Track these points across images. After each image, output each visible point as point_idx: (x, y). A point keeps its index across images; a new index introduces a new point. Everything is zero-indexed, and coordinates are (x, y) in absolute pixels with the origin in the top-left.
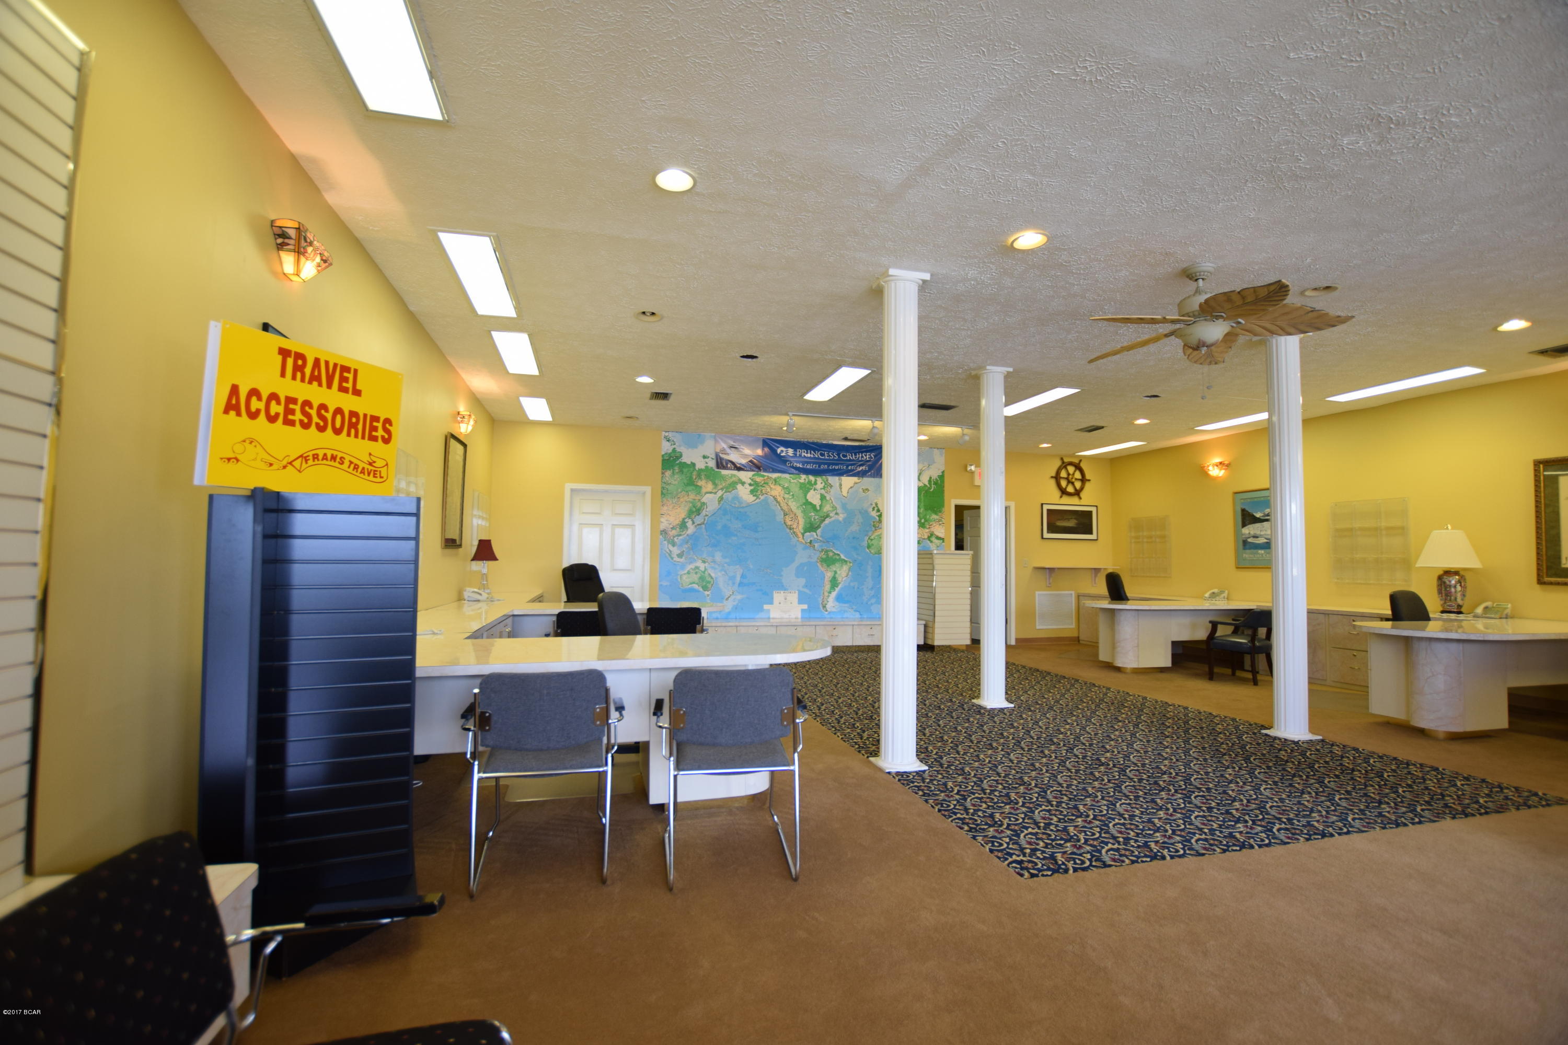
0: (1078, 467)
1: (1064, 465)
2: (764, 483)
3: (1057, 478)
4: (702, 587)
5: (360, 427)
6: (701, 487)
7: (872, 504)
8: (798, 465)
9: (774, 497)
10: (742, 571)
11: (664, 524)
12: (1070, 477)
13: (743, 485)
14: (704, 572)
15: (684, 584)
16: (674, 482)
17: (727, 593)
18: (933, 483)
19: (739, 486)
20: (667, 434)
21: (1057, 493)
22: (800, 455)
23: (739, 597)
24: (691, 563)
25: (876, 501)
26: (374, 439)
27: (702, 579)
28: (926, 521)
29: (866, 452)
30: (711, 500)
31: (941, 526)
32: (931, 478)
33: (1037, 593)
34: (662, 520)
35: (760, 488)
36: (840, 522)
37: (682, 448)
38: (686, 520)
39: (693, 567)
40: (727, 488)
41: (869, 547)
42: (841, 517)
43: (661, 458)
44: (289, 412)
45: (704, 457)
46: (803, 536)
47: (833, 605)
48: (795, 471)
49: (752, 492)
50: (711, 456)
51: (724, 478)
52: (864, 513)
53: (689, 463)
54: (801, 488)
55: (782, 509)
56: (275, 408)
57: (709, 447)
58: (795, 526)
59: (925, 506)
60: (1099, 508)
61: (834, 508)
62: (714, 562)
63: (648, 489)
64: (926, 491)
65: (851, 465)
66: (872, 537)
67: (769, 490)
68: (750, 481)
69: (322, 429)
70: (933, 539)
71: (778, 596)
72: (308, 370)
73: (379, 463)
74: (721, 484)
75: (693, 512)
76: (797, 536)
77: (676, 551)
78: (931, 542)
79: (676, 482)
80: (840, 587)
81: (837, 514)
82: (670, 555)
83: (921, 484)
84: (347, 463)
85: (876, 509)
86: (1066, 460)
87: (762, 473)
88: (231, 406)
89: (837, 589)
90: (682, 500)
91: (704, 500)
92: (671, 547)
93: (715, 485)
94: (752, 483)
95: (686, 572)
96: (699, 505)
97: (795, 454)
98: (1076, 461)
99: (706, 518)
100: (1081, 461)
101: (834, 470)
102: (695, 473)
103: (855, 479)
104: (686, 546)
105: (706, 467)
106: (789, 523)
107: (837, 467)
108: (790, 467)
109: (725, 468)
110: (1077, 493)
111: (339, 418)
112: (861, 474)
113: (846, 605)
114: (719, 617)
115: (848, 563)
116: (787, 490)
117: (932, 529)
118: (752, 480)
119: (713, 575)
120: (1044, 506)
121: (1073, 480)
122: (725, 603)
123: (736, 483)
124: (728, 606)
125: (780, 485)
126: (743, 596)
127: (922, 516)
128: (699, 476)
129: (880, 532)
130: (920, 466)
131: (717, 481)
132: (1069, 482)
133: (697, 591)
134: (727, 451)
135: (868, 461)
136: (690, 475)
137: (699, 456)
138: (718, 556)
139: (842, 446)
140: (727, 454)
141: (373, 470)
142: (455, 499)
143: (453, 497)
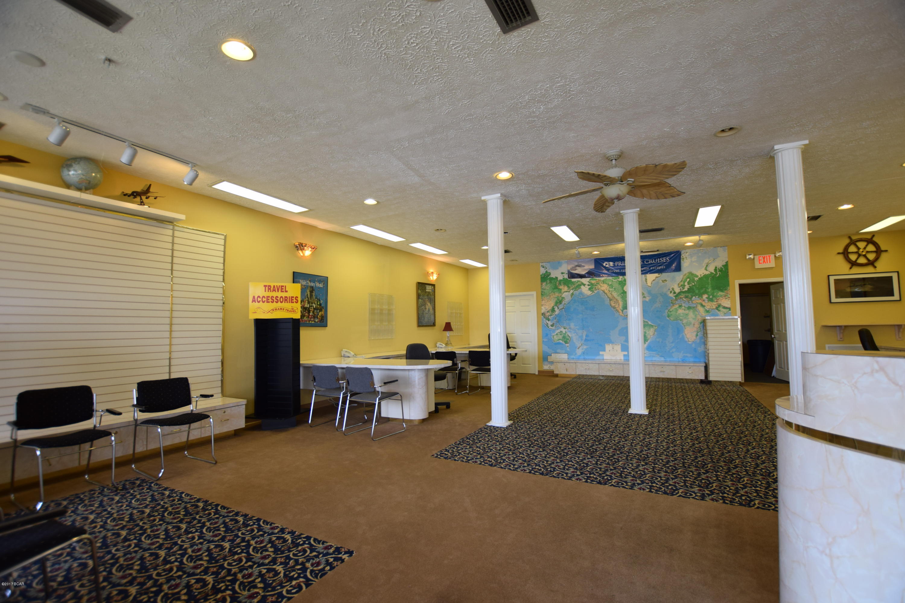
0: (870, 241)
1: (853, 242)
2: (597, 284)
3: (845, 253)
4: (565, 342)
5: (288, 300)
6: (561, 289)
7: (669, 289)
8: (617, 271)
9: (603, 291)
10: (586, 333)
11: (543, 310)
12: (861, 250)
13: (584, 286)
14: (565, 334)
15: (555, 341)
16: (547, 288)
17: (578, 344)
18: (718, 270)
19: (582, 287)
20: (542, 264)
21: (847, 266)
22: (618, 265)
23: (585, 347)
24: (558, 329)
25: (672, 287)
26: (293, 302)
27: (564, 337)
28: (713, 296)
29: (663, 257)
30: (567, 295)
31: (727, 300)
32: (716, 267)
34: (542, 308)
35: (594, 287)
36: (647, 302)
37: (551, 270)
38: (554, 307)
39: (559, 331)
40: (575, 288)
41: (669, 316)
42: (648, 299)
43: (540, 277)
44: (268, 299)
45: (562, 273)
46: (623, 312)
48: (614, 275)
49: (590, 289)
50: (565, 272)
51: (573, 283)
52: (664, 295)
53: (554, 277)
54: (619, 284)
55: (608, 297)
56: (264, 299)
57: (565, 268)
58: (617, 307)
59: (712, 287)
60: (900, 273)
62: (570, 328)
63: (534, 293)
64: (713, 277)
65: (653, 266)
66: (671, 310)
68: (588, 283)
69: (277, 302)
70: (721, 309)
71: (608, 347)
72: (272, 289)
73: (295, 309)
74: (572, 287)
75: (558, 303)
76: (618, 311)
77: (550, 323)
78: (719, 311)
80: (649, 341)
82: (547, 326)
83: (707, 273)
84: (285, 310)
85: (673, 292)
86: (854, 238)
87: (595, 278)
88: (254, 301)
89: (647, 343)
90: (552, 297)
91: (563, 296)
92: (547, 321)
93: (569, 287)
94: (590, 284)
95: (556, 334)
96: (561, 299)
97: (615, 265)
98: (869, 237)
99: (565, 305)
100: (873, 236)
102: (558, 282)
103: (656, 275)
104: (555, 321)
105: (564, 278)
106: (613, 305)
108: (612, 272)
109: (574, 277)
110: (871, 263)
111: (282, 299)
112: (660, 271)
113: (654, 353)
114: (574, 357)
115: (654, 327)
116: (611, 286)
117: (719, 302)
119: (570, 335)
120: (830, 277)
121: (864, 253)
122: (577, 350)
123: (581, 285)
124: (579, 352)
125: (606, 284)
126: (588, 347)
127: (710, 294)
128: (560, 283)
129: (677, 306)
130: (706, 261)
131: (569, 285)
132: (859, 255)
133: (562, 344)
134: (574, 268)
135: (665, 263)
136: (555, 284)
137: (559, 273)
138: (572, 325)
139: (646, 256)
140: (573, 270)
141: (293, 311)
142: (427, 307)
143: (425, 306)
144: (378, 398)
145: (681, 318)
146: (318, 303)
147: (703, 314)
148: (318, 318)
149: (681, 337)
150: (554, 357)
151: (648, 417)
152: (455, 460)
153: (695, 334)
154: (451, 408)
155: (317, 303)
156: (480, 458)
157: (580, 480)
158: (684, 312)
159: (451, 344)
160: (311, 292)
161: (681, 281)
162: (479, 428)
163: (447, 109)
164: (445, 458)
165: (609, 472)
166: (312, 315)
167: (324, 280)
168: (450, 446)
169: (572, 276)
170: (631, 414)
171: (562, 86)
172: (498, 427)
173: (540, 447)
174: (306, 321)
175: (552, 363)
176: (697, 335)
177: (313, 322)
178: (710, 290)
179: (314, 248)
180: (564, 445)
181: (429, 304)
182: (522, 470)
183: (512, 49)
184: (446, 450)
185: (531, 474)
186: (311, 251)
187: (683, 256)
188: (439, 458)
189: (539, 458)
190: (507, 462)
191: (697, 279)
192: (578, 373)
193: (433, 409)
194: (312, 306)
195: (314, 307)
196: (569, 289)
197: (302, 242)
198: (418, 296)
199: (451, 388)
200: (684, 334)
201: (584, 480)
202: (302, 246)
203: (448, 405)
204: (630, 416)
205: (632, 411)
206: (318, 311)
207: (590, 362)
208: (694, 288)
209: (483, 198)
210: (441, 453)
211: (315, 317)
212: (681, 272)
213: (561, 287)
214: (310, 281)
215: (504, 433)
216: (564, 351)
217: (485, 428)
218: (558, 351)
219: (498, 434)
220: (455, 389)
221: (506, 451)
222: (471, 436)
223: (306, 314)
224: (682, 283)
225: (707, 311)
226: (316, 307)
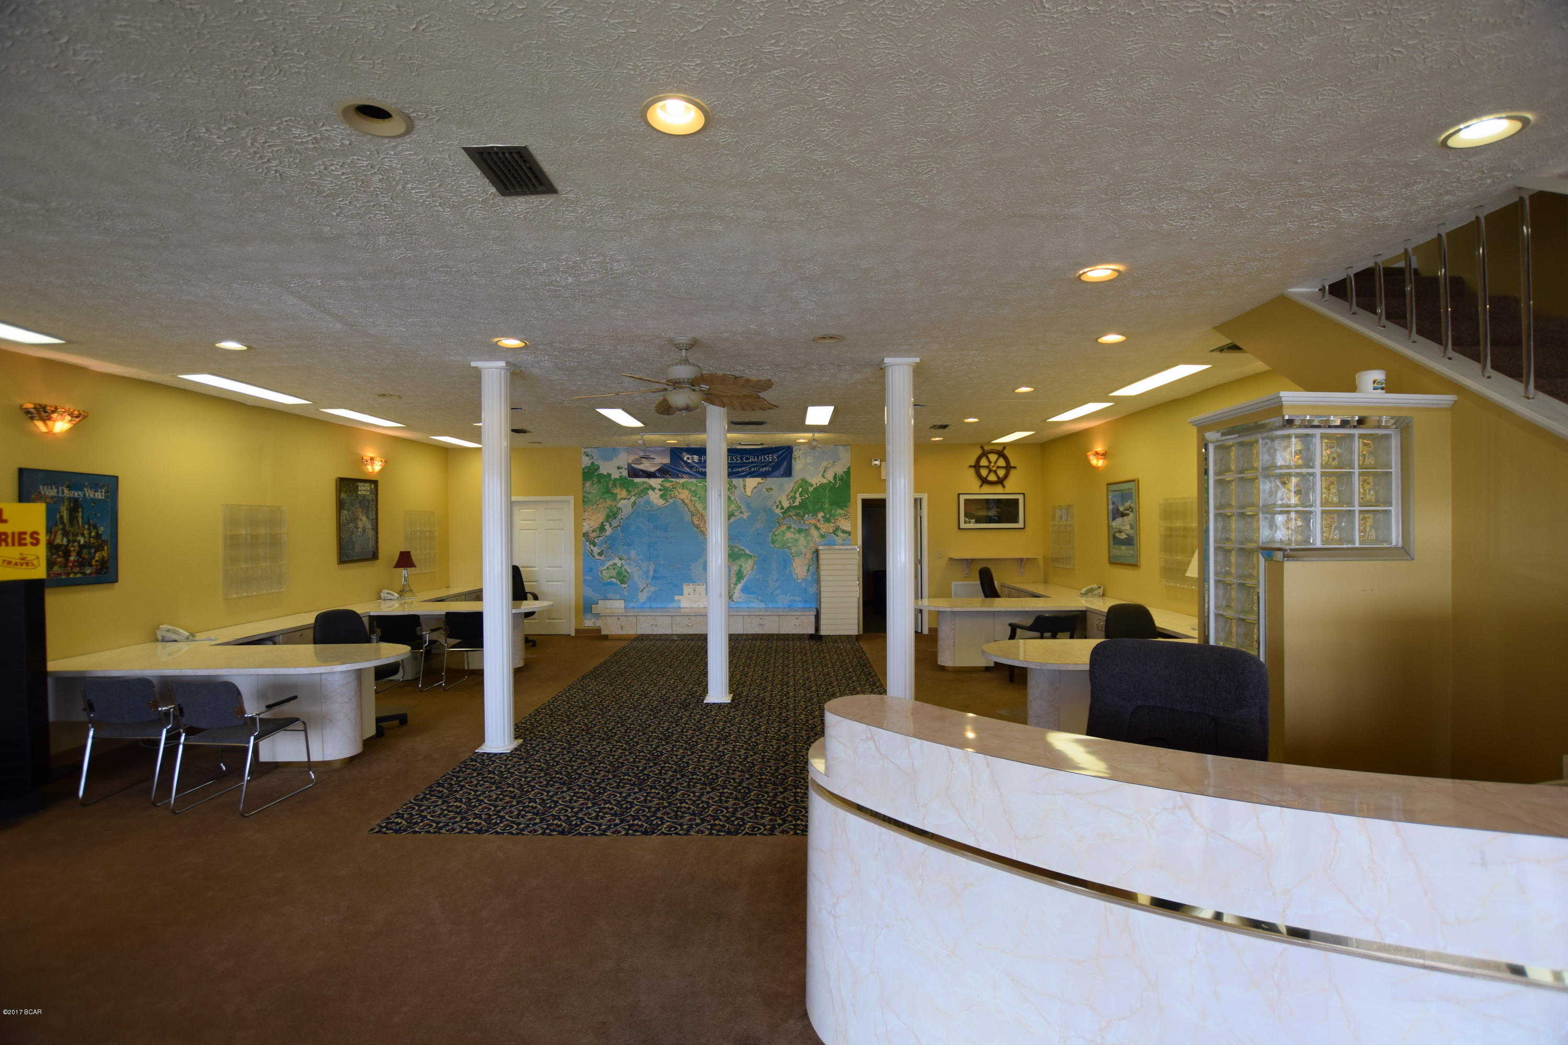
0: (1001, 454)
1: (985, 454)
2: (673, 488)
3: (977, 467)
4: (620, 581)
6: (616, 494)
7: (775, 502)
9: (682, 500)
10: (654, 567)
11: (586, 527)
12: (992, 464)
13: (654, 491)
14: (621, 568)
15: (604, 579)
16: (593, 491)
17: (641, 584)
18: (838, 479)
19: (650, 492)
20: (586, 451)
21: (977, 483)
23: (652, 589)
24: (609, 560)
25: (779, 499)
26: (25, 545)
27: (619, 573)
28: (831, 515)
29: (769, 454)
30: (625, 504)
31: (847, 520)
32: (836, 474)
33: (953, 583)
34: (584, 524)
35: (669, 493)
36: (745, 520)
37: (599, 461)
38: (604, 524)
39: (611, 564)
40: (639, 494)
41: (773, 542)
42: (745, 516)
43: (581, 472)
45: (619, 468)
47: (738, 596)
48: (698, 475)
49: (661, 496)
50: (624, 467)
51: (636, 485)
52: (768, 511)
53: (606, 474)
55: (690, 511)
57: (624, 459)
58: (702, 526)
59: (829, 501)
60: (1026, 495)
61: (739, 507)
62: (629, 558)
63: (571, 499)
64: (831, 488)
65: (754, 467)
66: (777, 533)
67: (677, 493)
68: (659, 487)
70: (839, 533)
71: (687, 589)
74: (634, 491)
75: (610, 516)
76: (703, 534)
77: (596, 550)
78: (837, 536)
79: (595, 492)
80: (745, 579)
81: (741, 512)
82: (592, 554)
83: (825, 481)
85: (779, 507)
86: (987, 448)
87: (670, 479)
89: (743, 582)
90: (600, 506)
91: (619, 505)
92: (592, 547)
93: (629, 492)
94: (662, 488)
95: (606, 568)
96: (615, 510)
97: (700, 460)
98: (1000, 449)
99: (622, 521)
100: (1005, 448)
101: (738, 472)
102: (611, 482)
103: (759, 480)
104: (605, 546)
105: (621, 476)
106: (696, 523)
107: (740, 470)
108: (697, 472)
109: (637, 476)
110: (1001, 481)
112: (764, 475)
113: (752, 596)
114: (635, 606)
115: (753, 558)
116: (694, 493)
117: (838, 524)
118: (661, 485)
119: (629, 570)
120: (961, 496)
121: (994, 469)
122: (640, 594)
123: (648, 489)
124: (643, 597)
125: (687, 489)
126: (656, 588)
127: (826, 511)
128: (615, 484)
129: (785, 527)
130: (824, 464)
131: (630, 489)
132: (990, 471)
133: (616, 584)
134: (639, 461)
135: (771, 462)
136: (607, 485)
137: (613, 468)
138: (633, 554)
139: (745, 450)
140: (637, 464)
141: (24, 562)
142: (360, 524)
143: (356, 524)
144: (252, 738)
145: (789, 545)
146: (93, 534)
147: (817, 539)
148: (90, 565)
149: (788, 572)
150: (603, 606)
151: (730, 707)
152: (415, 832)
153: (806, 568)
154: (409, 723)
155: (90, 534)
156: (461, 821)
157: (619, 832)
158: (793, 536)
159: (411, 590)
160: (73, 511)
161: (791, 492)
162: (463, 760)
163: (401, 254)
164: (396, 831)
165: (661, 812)
166: (74, 562)
167: (110, 484)
168: (406, 804)
169: (634, 473)
170: (708, 704)
171: (599, 262)
172: (495, 754)
173: (564, 784)
174: (60, 574)
175: (598, 616)
176: (808, 570)
177: (78, 576)
178: (826, 506)
179: (80, 417)
180: (602, 773)
181: (364, 519)
182: (530, 832)
183: (516, 213)
184: (399, 815)
185: (545, 837)
186: (70, 421)
187: (796, 454)
188: (385, 833)
189: (561, 805)
190: (507, 820)
191: (812, 489)
192: (640, 631)
193: (371, 731)
194: (74, 541)
195: (82, 542)
196: (629, 495)
197: (44, 402)
198: (341, 505)
199: (410, 678)
200: (792, 568)
201: (623, 833)
202: (45, 412)
203: (403, 719)
204: (705, 707)
205: (710, 699)
206: (93, 551)
207: (659, 614)
208: (808, 502)
209: (473, 364)
210: (387, 823)
211: (82, 563)
212: (792, 478)
213: (616, 491)
214: (68, 487)
215: (506, 765)
216: (618, 596)
217: (472, 760)
218: (609, 596)
219: (495, 768)
220: (416, 680)
221: (507, 799)
222: (446, 779)
223: (59, 560)
224: (792, 494)
225: (823, 536)
226: (85, 542)
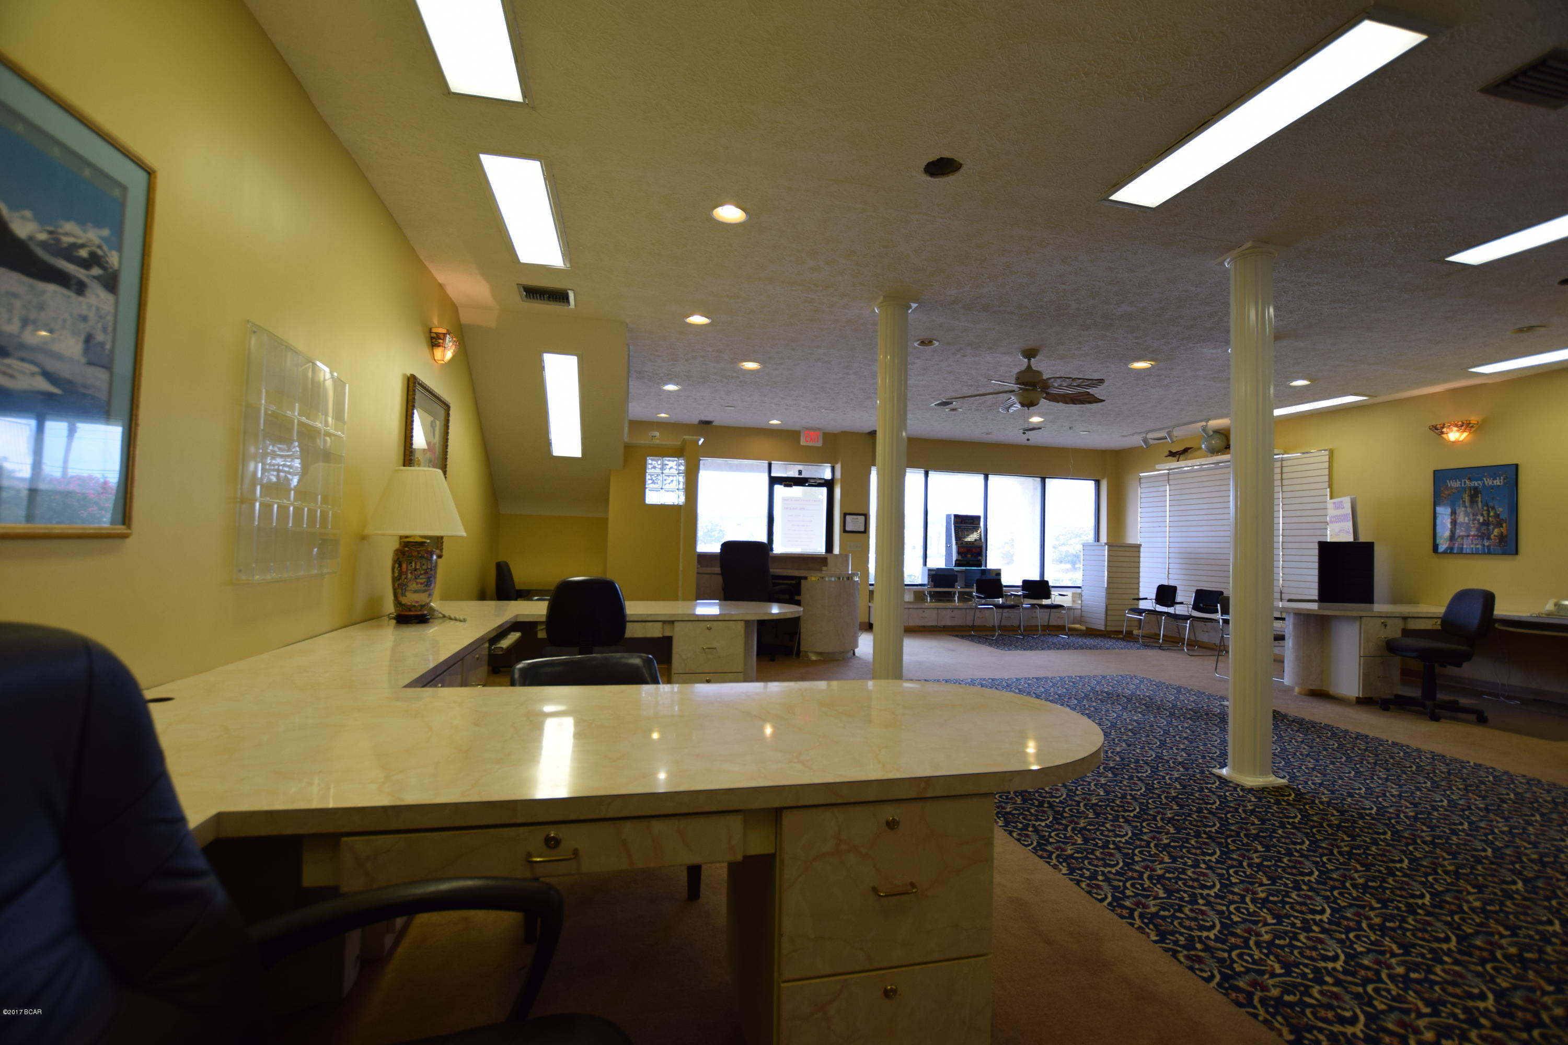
148: (1490, 539)
155: (1488, 514)
160: (1473, 496)
166: (1475, 535)
167: (1507, 472)
174: (1463, 544)
177: (1478, 547)
194: (1474, 520)
195: (1481, 520)
206: (1491, 527)
211: (1482, 537)
214: (1471, 479)
226: (1484, 520)
